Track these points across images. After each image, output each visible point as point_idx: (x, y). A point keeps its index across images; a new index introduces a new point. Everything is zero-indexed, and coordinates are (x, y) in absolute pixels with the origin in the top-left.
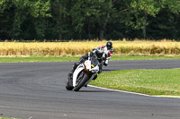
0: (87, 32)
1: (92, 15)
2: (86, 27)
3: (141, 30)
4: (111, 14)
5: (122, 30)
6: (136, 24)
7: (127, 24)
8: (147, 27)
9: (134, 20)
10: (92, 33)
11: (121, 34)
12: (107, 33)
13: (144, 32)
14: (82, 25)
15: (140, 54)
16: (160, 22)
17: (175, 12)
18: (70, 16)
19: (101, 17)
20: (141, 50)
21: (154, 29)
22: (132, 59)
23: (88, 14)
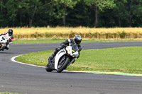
0: (19, 21)
1: (23, 8)
2: (18, 17)
3: (62, 19)
4: (38, 7)
5: (47, 19)
6: (57, 15)
7: (50, 14)
8: (66, 16)
9: (56, 11)
10: (23, 22)
11: (46, 22)
12: (35, 21)
13: (64, 20)
14: (15, 15)
15: (61, 38)
16: (77, 13)
17: (89, 4)
18: (6, 9)
19: (30, 8)
20: (61, 35)
21: (72, 18)
22: (55, 42)
23: (20, 7)
